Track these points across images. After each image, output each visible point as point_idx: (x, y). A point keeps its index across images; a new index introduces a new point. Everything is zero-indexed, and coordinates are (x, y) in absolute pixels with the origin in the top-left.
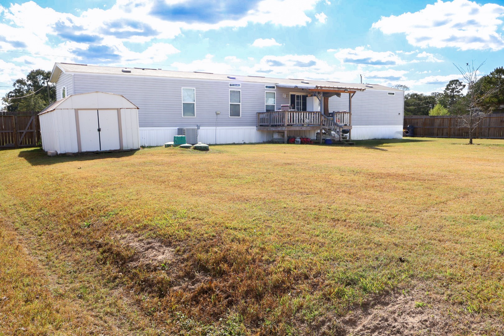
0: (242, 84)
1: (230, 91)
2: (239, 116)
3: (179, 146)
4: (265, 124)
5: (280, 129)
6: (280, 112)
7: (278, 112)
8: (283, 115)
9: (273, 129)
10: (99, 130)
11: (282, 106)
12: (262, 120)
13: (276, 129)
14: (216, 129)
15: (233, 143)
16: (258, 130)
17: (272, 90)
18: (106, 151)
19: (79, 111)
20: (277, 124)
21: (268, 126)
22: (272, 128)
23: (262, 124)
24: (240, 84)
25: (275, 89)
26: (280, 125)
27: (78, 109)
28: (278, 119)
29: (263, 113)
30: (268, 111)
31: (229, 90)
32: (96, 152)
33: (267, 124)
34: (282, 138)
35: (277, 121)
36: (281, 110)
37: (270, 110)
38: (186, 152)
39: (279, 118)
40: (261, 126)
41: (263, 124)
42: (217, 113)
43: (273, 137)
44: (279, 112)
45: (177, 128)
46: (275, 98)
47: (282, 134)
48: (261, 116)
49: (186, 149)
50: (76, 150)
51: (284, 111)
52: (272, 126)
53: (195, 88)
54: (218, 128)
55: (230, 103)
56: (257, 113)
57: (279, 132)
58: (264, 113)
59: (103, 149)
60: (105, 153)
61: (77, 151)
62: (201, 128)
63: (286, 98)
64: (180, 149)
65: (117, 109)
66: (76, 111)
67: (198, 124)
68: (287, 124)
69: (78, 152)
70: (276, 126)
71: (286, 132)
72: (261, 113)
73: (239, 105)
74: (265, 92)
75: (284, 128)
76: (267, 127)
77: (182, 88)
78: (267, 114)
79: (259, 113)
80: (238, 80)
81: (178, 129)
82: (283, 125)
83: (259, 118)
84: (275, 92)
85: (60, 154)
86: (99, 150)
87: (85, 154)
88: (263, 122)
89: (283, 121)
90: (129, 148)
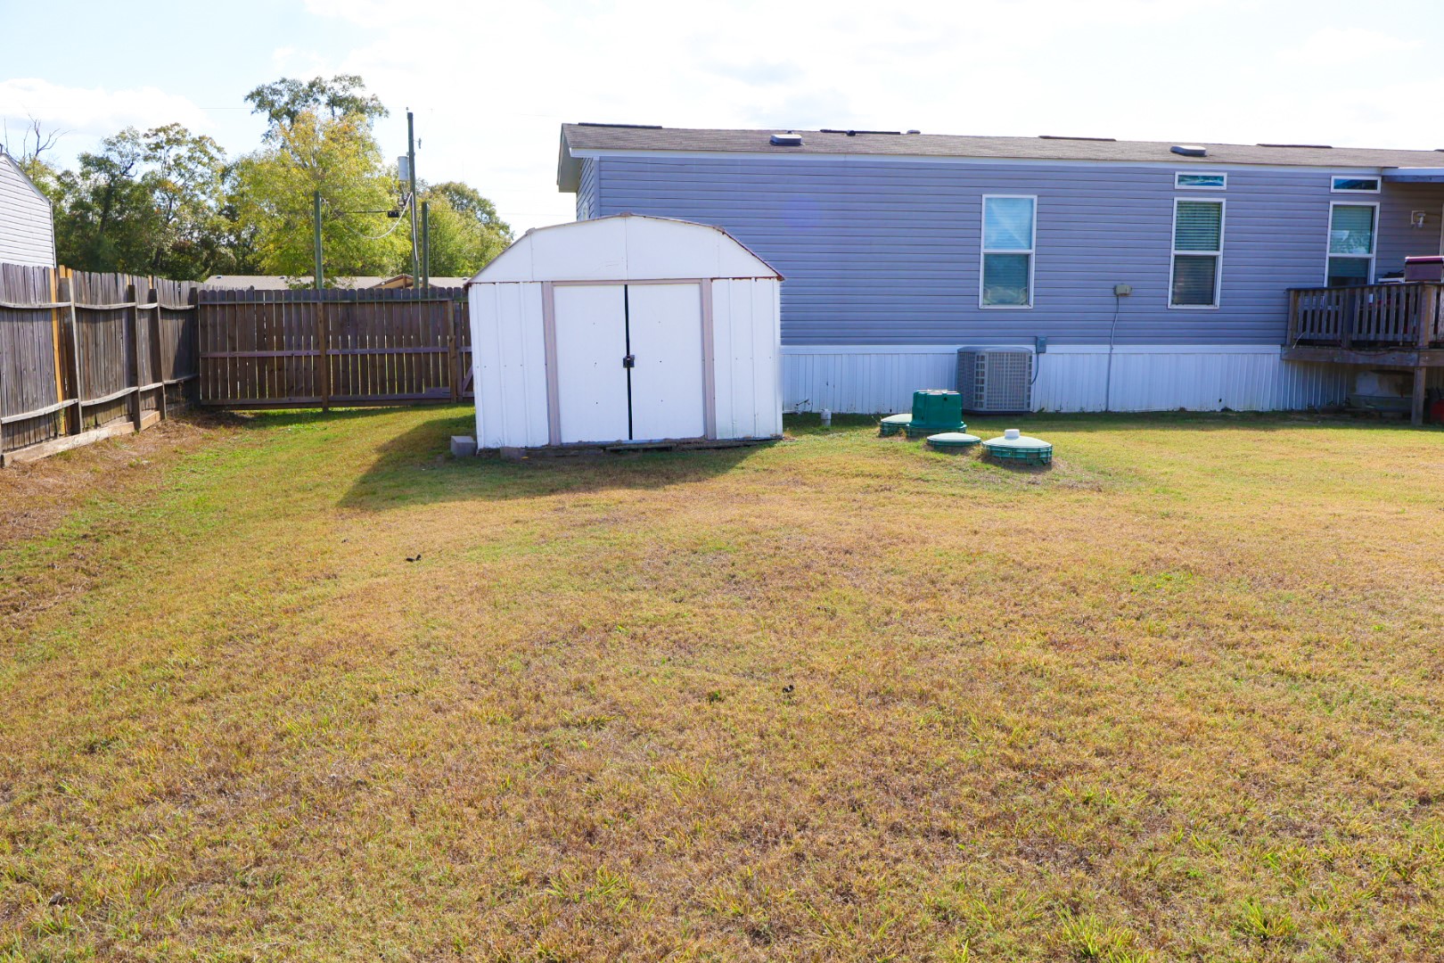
0: (1231, 174)
1: (1179, 203)
2: (1211, 302)
3: (921, 442)
4: (1323, 336)
5: (1392, 359)
6: (1399, 286)
7: (1389, 287)
8: (1412, 300)
9: (1361, 358)
10: (629, 363)
11: (1409, 262)
12: (1310, 319)
13: (1373, 361)
14: (1110, 354)
15: (1177, 408)
16: (1287, 361)
17: (1361, 199)
18: (651, 442)
19: (558, 291)
20: (1381, 337)
21: (1334, 344)
22: (1353, 354)
23: (1307, 335)
24: (1225, 175)
25: (1378, 191)
26: (1395, 343)
27: (554, 283)
28: (1383, 316)
29: (1318, 291)
30: (1337, 281)
31: (1176, 199)
32: (612, 444)
33: (1331, 336)
34: (1396, 395)
35: (1383, 325)
36: (1402, 280)
37: (1347, 277)
38: (942, 474)
39: (1393, 313)
40: (1302, 342)
41: (1314, 335)
42: (1119, 291)
43: (1354, 389)
44: (1394, 289)
45: (955, 348)
46: (1372, 229)
47: (1399, 379)
48: (1306, 303)
49: (948, 458)
50: (540, 439)
51: (1416, 285)
52: (1357, 345)
53: (1035, 197)
54: (1118, 348)
55: (1174, 252)
56: (1289, 290)
57: (1382, 371)
58: (1322, 290)
59: (641, 435)
60: (646, 450)
61: (546, 442)
62: (1050, 348)
63: (1421, 229)
64: (922, 453)
65: (699, 281)
66: (549, 287)
67: (1041, 334)
68: (1432, 337)
69: (549, 445)
70: (1372, 345)
71: (1421, 376)
72: (1306, 291)
73: (1214, 258)
74: (1332, 203)
75: (1415, 355)
76: (1331, 350)
77: (984, 196)
78: (1334, 293)
79: (1298, 291)
80: (1217, 160)
81: (960, 352)
82: (1410, 346)
83: (1296, 313)
84: (1377, 205)
85: (481, 451)
86: (625, 437)
87: (573, 453)
88: (1312, 330)
89: (1411, 326)
90: (740, 435)
